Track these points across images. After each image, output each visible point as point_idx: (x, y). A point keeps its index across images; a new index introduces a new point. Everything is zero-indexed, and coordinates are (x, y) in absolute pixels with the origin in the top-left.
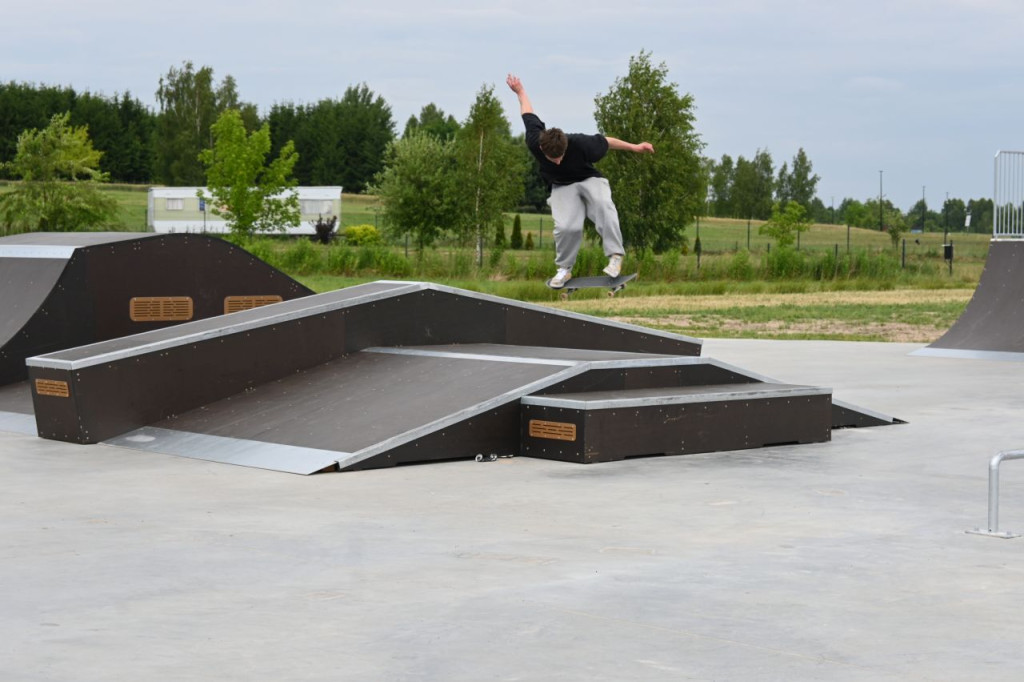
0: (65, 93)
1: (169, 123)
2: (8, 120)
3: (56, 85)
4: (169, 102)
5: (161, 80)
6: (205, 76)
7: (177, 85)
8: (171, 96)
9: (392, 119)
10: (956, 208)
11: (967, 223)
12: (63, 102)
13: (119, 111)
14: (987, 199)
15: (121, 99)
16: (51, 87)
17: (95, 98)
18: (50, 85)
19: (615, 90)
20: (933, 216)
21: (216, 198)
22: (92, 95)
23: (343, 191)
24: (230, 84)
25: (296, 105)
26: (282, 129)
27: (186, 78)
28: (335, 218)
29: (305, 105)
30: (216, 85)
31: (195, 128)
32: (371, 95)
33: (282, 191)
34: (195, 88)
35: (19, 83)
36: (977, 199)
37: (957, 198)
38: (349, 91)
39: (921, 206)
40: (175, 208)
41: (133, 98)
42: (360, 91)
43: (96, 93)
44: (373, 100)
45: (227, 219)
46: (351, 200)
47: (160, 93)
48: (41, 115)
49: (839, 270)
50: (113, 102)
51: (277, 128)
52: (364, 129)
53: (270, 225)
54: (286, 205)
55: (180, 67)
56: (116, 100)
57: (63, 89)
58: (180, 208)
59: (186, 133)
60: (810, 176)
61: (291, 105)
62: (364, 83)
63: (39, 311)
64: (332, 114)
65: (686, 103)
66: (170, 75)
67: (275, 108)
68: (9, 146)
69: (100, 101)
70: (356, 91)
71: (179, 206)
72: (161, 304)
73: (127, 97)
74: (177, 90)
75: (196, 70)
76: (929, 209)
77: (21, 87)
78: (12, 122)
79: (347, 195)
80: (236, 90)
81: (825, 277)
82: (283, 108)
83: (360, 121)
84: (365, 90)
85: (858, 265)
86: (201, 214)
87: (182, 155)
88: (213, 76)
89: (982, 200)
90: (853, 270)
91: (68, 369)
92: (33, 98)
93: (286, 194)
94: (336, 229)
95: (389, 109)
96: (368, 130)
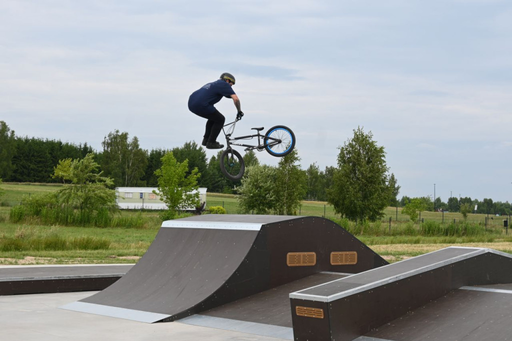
0: (57, 143)
1: (107, 157)
2: (31, 155)
3: (53, 139)
4: (108, 148)
5: (105, 138)
6: (124, 136)
7: (111, 140)
8: (109, 145)
9: (206, 157)
10: (454, 201)
11: (476, 209)
12: (56, 147)
13: (82, 151)
14: (468, 197)
15: (83, 146)
16: (51, 140)
17: (71, 145)
18: (50, 139)
19: (347, 144)
20: (443, 204)
21: (161, 193)
22: (69, 144)
23: (207, 191)
24: (136, 139)
25: (163, 150)
26: (156, 161)
27: (116, 137)
28: (204, 203)
29: (166, 150)
30: (130, 140)
31: (119, 159)
32: (196, 146)
33: (192, 190)
34: (119, 141)
35: (36, 138)
36: (464, 197)
37: (455, 197)
38: (186, 144)
39: (438, 200)
40: (129, 197)
41: (88, 146)
42: (191, 144)
43: (71, 143)
44: (198, 148)
45: (166, 203)
46: (210, 196)
47: (104, 143)
48: (46, 153)
49: (457, 231)
50: (79, 147)
51: (154, 160)
52: (194, 161)
53: (186, 206)
54: (194, 197)
55: (113, 132)
56: (80, 146)
57: (56, 141)
58: (131, 197)
59: (115, 162)
60: (396, 186)
61: (160, 150)
62: (194, 141)
63: (244, 260)
64: (179, 154)
65: (381, 150)
66: (110, 135)
67: (153, 151)
68: (31, 167)
69: (73, 147)
70: (190, 144)
71: (131, 196)
72: (302, 256)
73: (85, 145)
74: (112, 142)
75: (120, 134)
76: (442, 202)
77: (37, 140)
78: (33, 156)
79: (209, 193)
80: (139, 143)
81: (450, 235)
82: (156, 151)
83: (192, 157)
84: (194, 144)
85: (466, 229)
86: (141, 200)
87: (112, 173)
88: (128, 136)
89: (466, 198)
90: (463, 231)
91: (325, 301)
92: (42, 145)
93: (194, 192)
94: (204, 207)
95: (205, 152)
96: (196, 162)
